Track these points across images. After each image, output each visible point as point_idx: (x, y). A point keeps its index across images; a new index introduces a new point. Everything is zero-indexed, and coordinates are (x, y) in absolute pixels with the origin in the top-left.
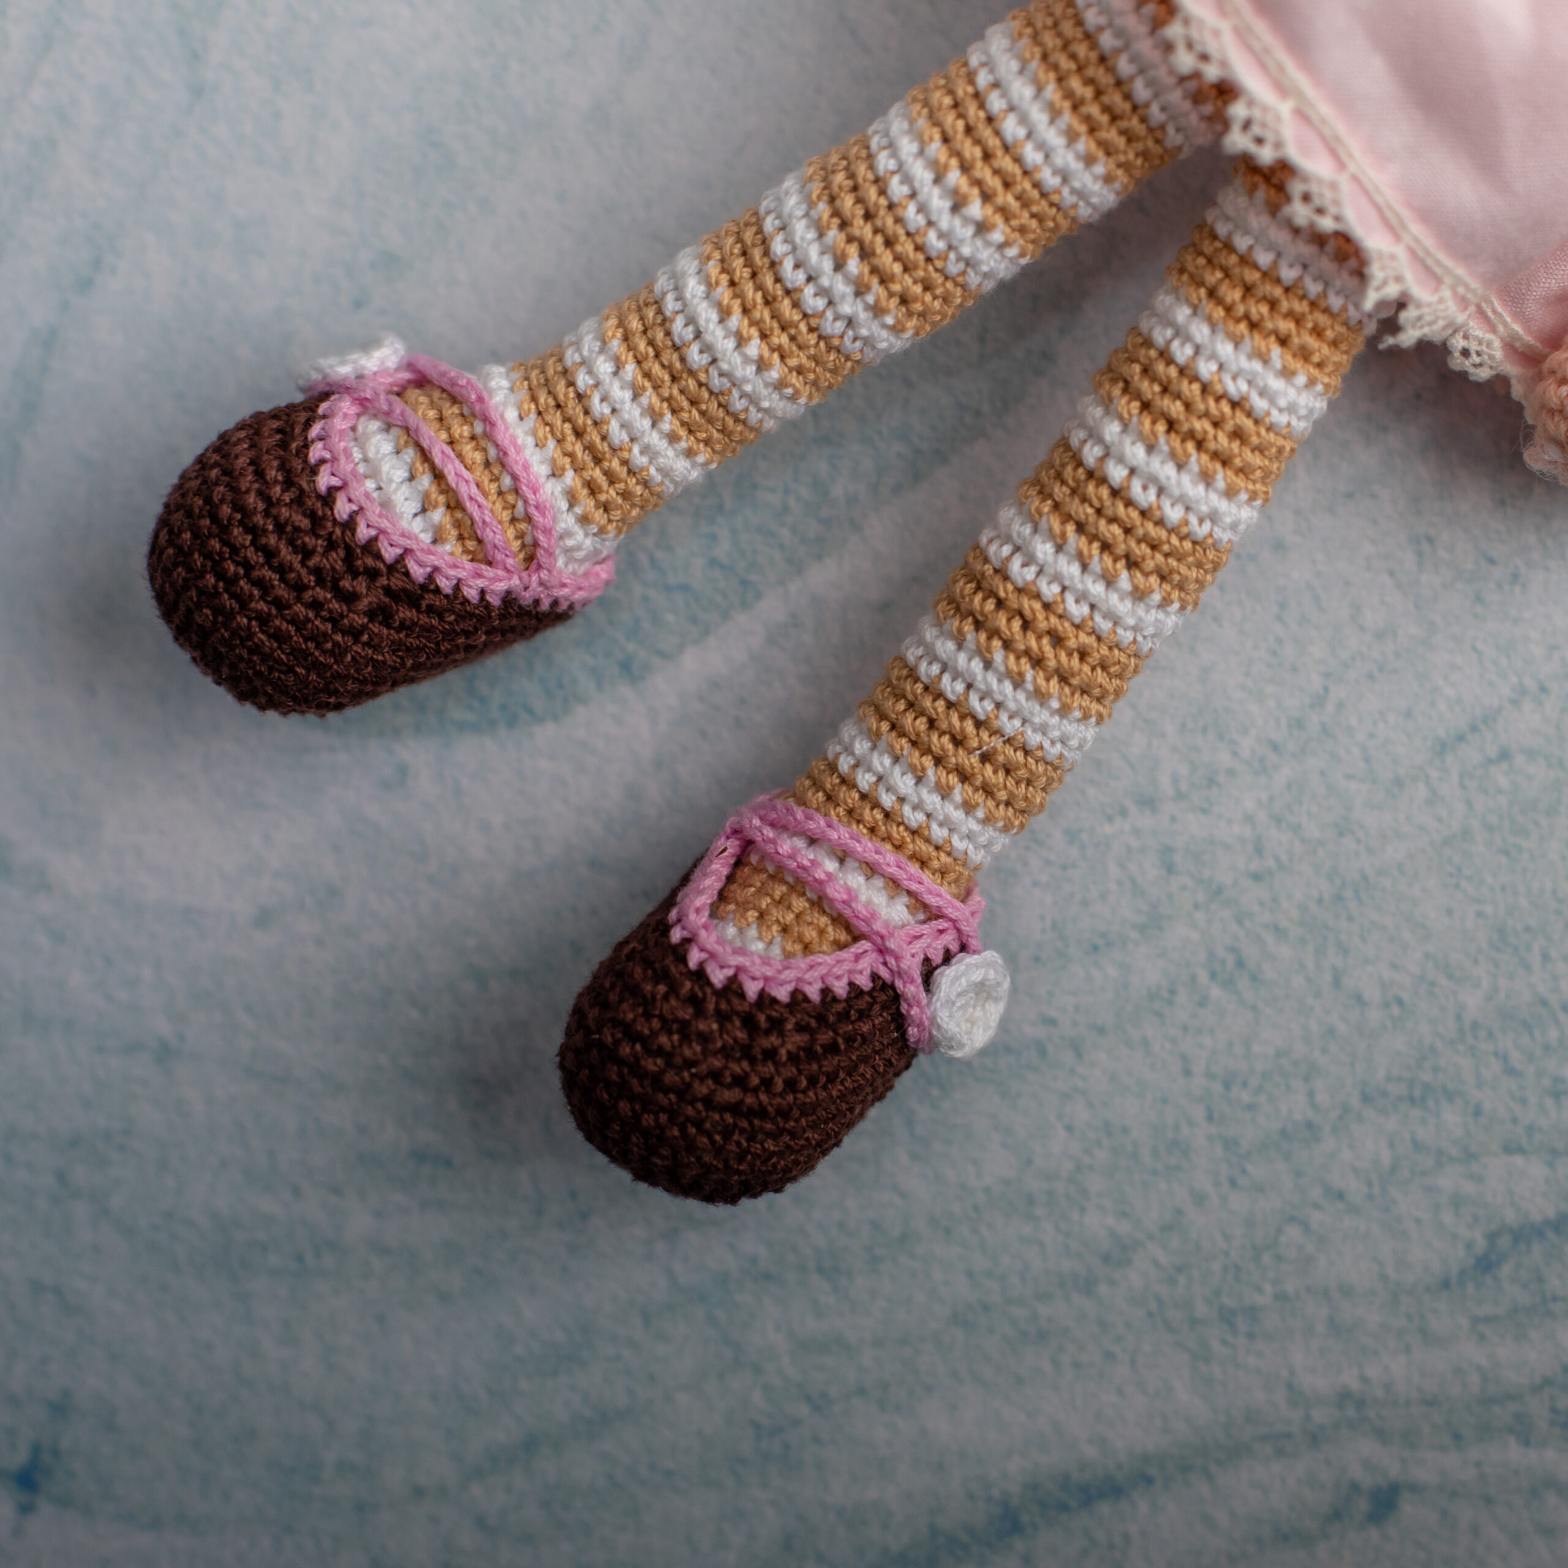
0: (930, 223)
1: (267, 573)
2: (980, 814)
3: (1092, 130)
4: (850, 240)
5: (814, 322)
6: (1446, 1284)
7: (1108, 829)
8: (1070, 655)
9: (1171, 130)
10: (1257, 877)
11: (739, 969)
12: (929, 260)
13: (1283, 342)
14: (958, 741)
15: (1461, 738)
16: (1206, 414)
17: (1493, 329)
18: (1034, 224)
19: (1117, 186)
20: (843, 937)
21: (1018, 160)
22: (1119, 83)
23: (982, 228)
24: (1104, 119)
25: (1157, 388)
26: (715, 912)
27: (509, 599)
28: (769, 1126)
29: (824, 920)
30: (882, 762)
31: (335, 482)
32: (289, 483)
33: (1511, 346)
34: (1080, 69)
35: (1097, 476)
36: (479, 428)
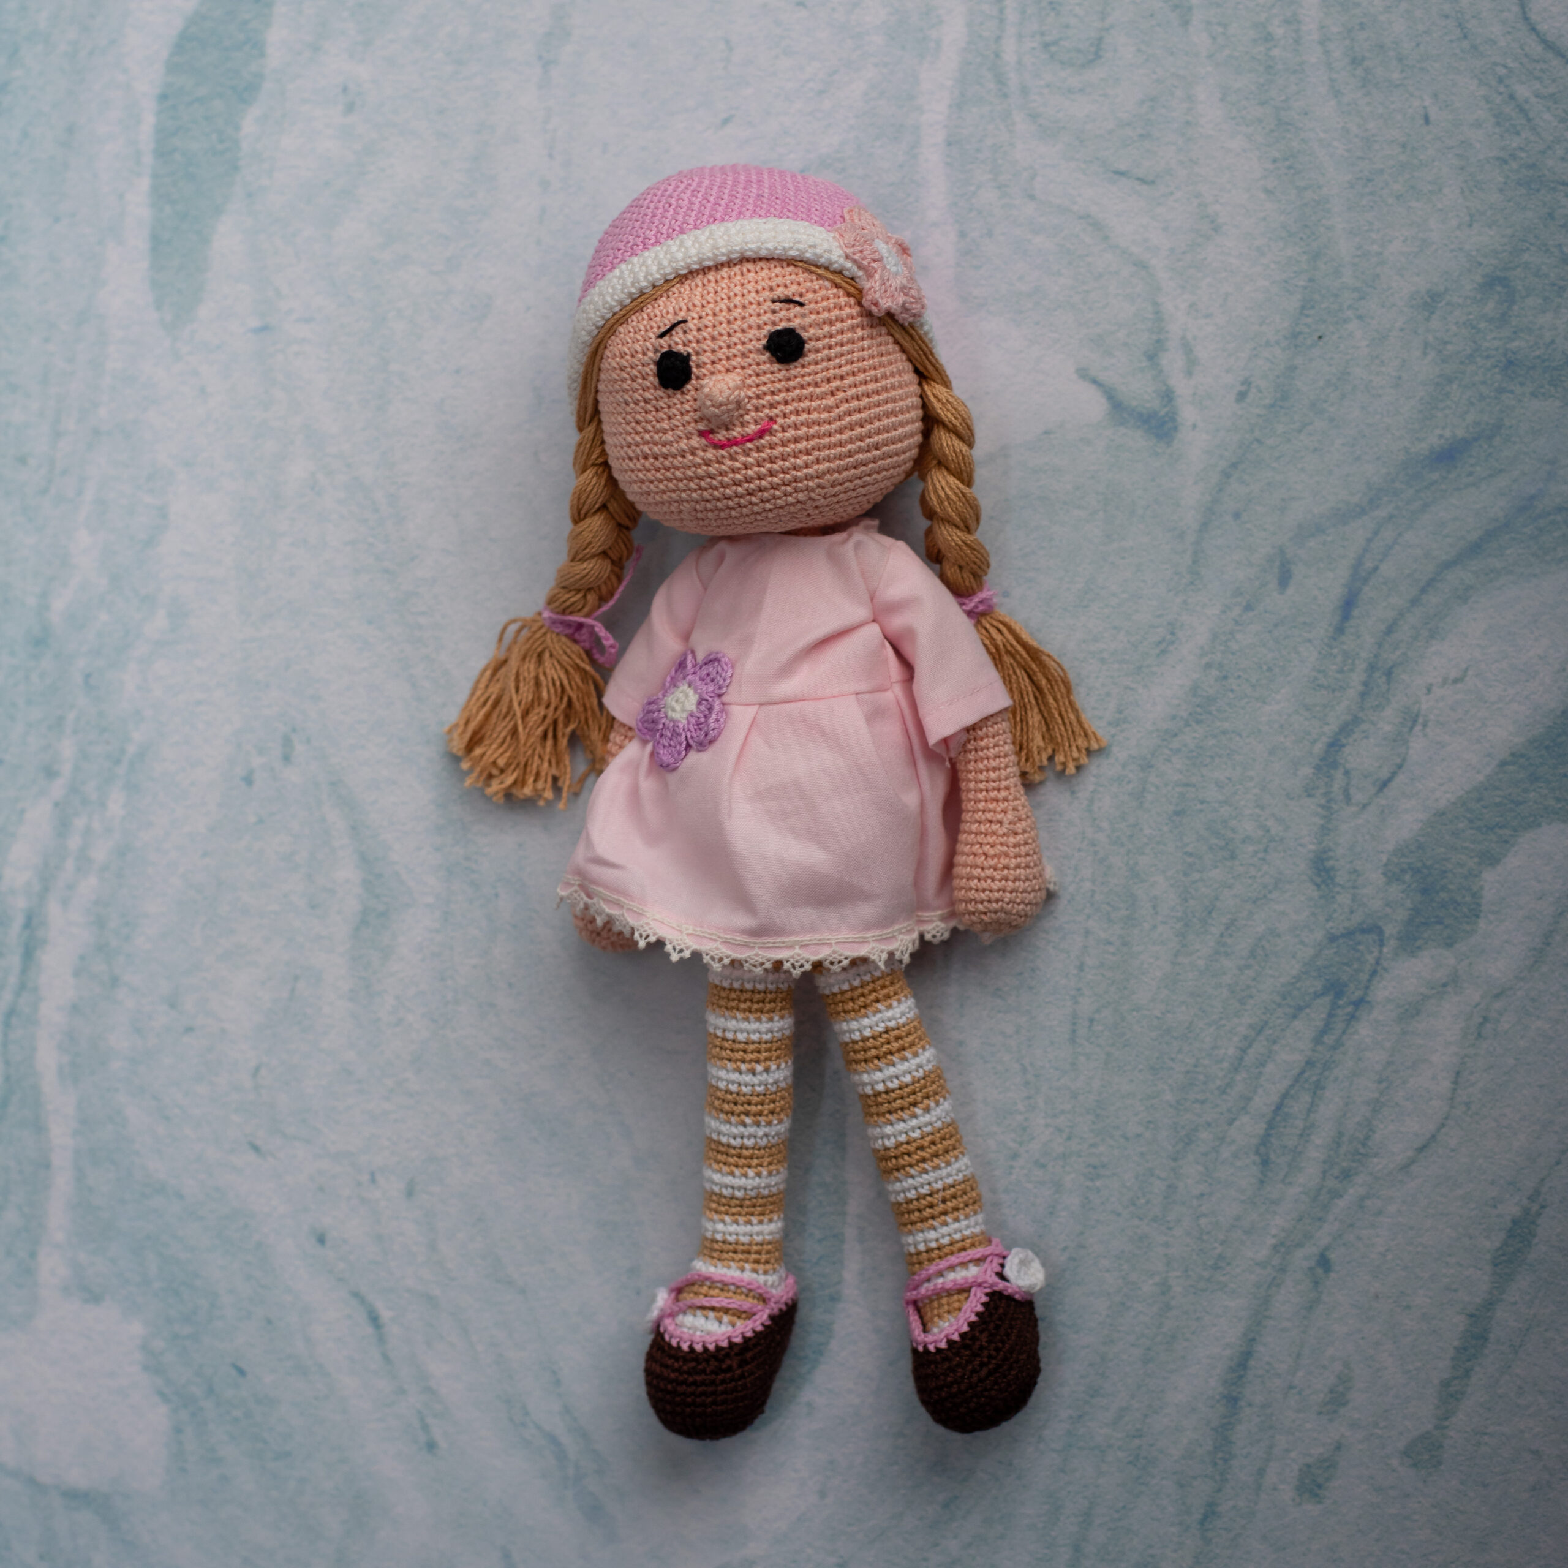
0: (753, 1086)
1: (700, 1389)
2: (962, 1217)
3: (762, 1012)
4: (739, 1115)
5: (757, 1147)
6: (1262, 1182)
7: (1014, 1177)
8: (930, 1148)
9: (781, 986)
10: (1069, 1138)
11: (946, 1336)
12: (764, 1095)
13: (877, 1001)
14: (931, 1206)
15: (1074, 1031)
16: (883, 1044)
17: (932, 921)
18: (779, 1052)
19: (787, 1015)
20: (965, 1295)
21: (753, 1043)
22: (753, 992)
23: (767, 1070)
24: (761, 1005)
25: (862, 1053)
26: (925, 1330)
27: (772, 1317)
28: (1005, 1367)
29: (956, 1297)
30: (920, 1237)
31: (688, 1344)
32: (677, 1359)
33: (943, 919)
34: (739, 1001)
35: (877, 1094)
36: (708, 1283)
